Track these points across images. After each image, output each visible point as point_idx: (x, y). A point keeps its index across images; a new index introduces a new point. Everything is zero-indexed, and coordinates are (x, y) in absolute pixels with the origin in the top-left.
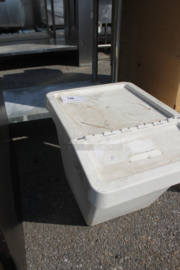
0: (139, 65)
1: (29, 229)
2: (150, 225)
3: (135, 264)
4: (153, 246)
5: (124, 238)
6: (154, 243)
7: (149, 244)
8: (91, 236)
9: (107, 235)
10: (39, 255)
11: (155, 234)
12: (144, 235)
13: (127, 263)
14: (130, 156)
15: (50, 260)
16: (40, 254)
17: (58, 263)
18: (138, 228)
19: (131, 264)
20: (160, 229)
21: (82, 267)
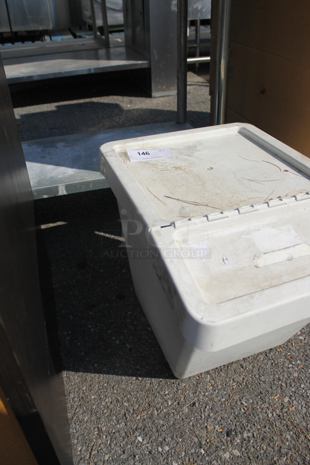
0: (263, 92)
1: (74, 384)
2: (286, 376)
3: (262, 445)
4: (293, 414)
5: (240, 400)
6: (295, 408)
7: (285, 410)
8: (183, 397)
9: (211, 394)
10: (92, 429)
11: (295, 392)
12: (276, 395)
13: (248, 444)
14: (256, 257)
15: (111, 439)
16: (94, 428)
17: (127, 443)
18: (264, 382)
19: (255, 447)
20: (305, 384)
21: (168, 451)
